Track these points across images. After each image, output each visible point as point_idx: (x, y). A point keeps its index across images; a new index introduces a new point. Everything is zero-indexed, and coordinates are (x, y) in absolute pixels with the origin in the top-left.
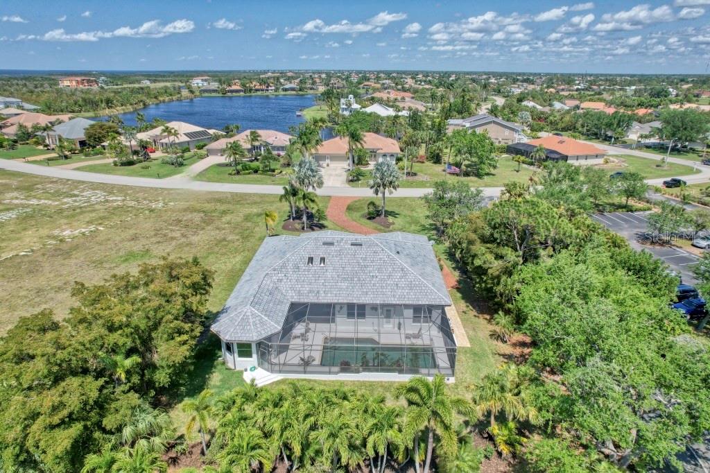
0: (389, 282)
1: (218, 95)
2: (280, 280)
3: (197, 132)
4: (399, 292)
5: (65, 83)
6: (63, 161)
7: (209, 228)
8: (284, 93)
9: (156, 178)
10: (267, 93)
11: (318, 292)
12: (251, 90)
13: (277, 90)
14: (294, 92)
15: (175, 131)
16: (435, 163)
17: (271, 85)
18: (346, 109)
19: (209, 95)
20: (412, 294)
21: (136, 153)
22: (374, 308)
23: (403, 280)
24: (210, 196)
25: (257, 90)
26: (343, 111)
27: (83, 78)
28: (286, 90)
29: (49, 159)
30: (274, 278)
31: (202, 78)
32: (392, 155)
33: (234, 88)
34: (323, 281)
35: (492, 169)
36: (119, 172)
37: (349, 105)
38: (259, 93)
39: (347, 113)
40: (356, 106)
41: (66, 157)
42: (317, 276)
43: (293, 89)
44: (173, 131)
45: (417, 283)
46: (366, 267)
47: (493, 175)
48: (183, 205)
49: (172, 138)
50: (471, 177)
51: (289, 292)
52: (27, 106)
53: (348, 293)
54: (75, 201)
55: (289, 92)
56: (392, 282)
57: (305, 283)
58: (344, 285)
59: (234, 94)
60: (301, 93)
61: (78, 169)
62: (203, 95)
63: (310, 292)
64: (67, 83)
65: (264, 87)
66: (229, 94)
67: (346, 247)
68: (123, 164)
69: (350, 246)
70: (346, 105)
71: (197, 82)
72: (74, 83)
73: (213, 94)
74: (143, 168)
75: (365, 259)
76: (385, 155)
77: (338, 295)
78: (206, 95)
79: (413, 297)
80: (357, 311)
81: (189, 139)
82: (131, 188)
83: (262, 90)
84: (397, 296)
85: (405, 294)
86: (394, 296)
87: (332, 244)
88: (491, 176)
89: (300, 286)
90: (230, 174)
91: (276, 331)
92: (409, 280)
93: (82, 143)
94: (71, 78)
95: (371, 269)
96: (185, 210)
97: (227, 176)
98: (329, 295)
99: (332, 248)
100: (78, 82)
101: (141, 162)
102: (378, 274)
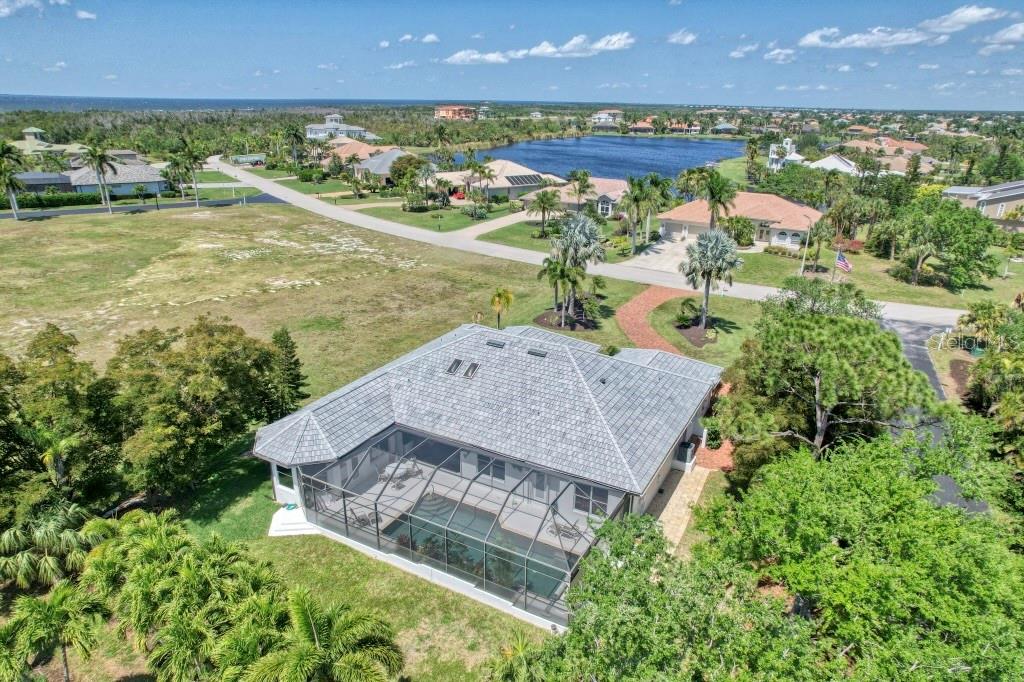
0: (553, 427)
1: (616, 134)
2: (399, 387)
3: (525, 176)
4: (561, 447)
5: (442, 113)
6: (357, 200)
7: (442, 303)
8: (714, 136)
9: (436, 231)
10: (688, 135)
11: (439, 417)
12: (663, 130)
13: (702, 131)
14: (729, 136)
15: (490, 171)
16: (879, 256)
17: (695, 123)
18: (777, 161)
19: (605, 134)
20: (580, 456)
21: (433, 196)
22: (519, 466)
23: (579, 429)
24: (480, 262)
25: (673, 130)
26: (771, 164)
27: (461, 107)
28: (717, 132)
29: (343, 197)
30: (394, 381)
31: (609, 111)
32: (796, 235)
33: (640, 125)
34: (455, 401)
35: (984, 277)
36: (401, 219)
37: (782, 154)
38: (675, 135)
39: (776, 167)
40: (794, 157)
41: (361, 196)
42: (452, 391)
43: (728, 131)
44: (487, 171)
45: (601, 440)
46: (532, 392)
47: (986, 288)
48: (438, 267)
49: (484, 182)
50: (936, 288)
51: (402, 406)
52: (370, 136)
53: (481, 428)
54: (322, 248)
55: (721, 136)
56: (558, 428)
57: (429, 399)
58: (482, 414)
59: (639, 134)
60: (740, 137)
61: (361, 211)
62: (596, 133)
63: (429, 413)
64: (443, 113)
65: (685, 127)
66: (632, 134)
67: (520, 354)
68: (413, 210)
69: (525, 355)
70: (778, 154)
71: (603, 117)
72: (450, 113)
73: (611, 133)
74: (433, 217)
75: (535, 380)
76: (783, 234)
77: (464, 429)
78: (601, 133)
79: (581, 462)
80: (493, 465)
81: (509, 185)
82: (395, 238)
83: (681, 131)
84: (554, 454)
85: (570, 453)
86: (549, 452)
87: (501, 346)
88: (982, 291)
89: (419, 401)
90: (533, 237)
91: (328, 458)
92: (589, 431)
93: (388, 181)
94: (449, 108)
95: (538, 399)
96: (432, 276)
97: (528, 238)
98: (452, 425)
99: (498, 352)
100: (454, 112)
101: (436, 208)
102: (543, 409)
